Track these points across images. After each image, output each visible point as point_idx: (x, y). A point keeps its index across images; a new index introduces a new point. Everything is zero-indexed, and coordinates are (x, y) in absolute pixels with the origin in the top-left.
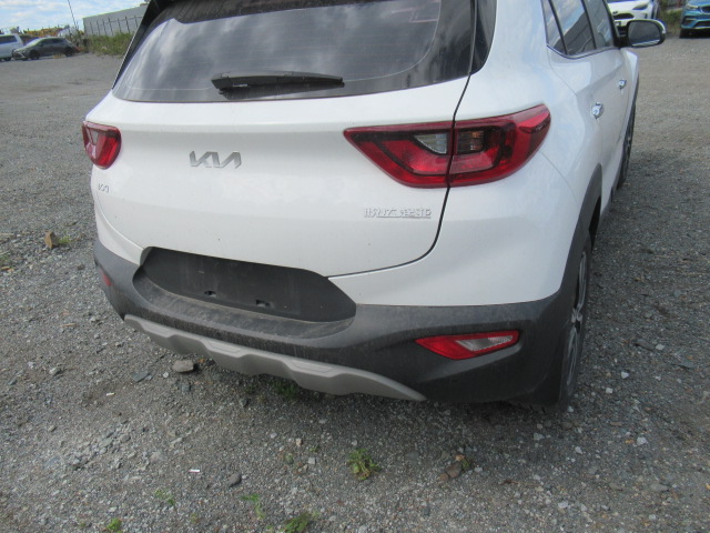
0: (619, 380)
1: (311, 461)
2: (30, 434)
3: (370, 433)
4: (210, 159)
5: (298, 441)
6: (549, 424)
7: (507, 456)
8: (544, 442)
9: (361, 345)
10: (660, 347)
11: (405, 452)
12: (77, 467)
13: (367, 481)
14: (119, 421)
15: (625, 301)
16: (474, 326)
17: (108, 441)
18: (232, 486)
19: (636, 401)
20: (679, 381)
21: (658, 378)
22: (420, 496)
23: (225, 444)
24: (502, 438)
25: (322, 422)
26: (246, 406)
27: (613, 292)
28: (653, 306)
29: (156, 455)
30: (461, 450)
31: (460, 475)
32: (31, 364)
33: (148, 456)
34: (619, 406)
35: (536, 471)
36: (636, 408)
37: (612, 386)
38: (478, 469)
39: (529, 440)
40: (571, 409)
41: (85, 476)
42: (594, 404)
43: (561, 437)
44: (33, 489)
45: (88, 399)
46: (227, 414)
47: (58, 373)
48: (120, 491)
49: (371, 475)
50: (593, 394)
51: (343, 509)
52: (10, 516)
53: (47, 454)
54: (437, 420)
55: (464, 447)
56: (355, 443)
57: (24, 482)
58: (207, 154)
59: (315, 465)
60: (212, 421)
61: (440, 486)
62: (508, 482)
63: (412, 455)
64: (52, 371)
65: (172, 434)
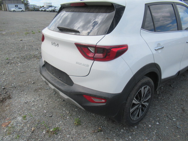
0: (155, 124)
1: (68, 117)
2: (22, 94)
3: (84, 116)
4: (54, 44)
5: (68, 112)
6: (127, 128)
7: (111, 132)
8: (123, 133)
9: (71, 92)
10: (174, 120)
11: (89, 123)
12: (26, 103)
13: (76, 126)
14: (38, 96)
15: (174, 104)
16: (95, 95)
17: (34, 100)
18: (50, 117)
19: (156, 131)
20: (173, 130)
21: (167, 127)
22: (85, 133)
23: (54, 108)
24: (113, 128)
25: (76, 110)
26: (63, 101)
27: (172, 101)
28: (182, 108)
29: (40, 106)
30: (101, 127)
31: (97, 132)
32: (30, 80)
33: (39, 105)
34: (150, 131)
35: (116, 139)
36: (154, 133)
37: (152, 125)
38: (102, 133)
39: (120, 131)
40: (136, 127)
41: (26, 105)
42: (143, 128)
43: (128, 133)
44: (16, 105)
45: (36, 90)
46: (58, 101)
47: (34, 83)
48: (30, 110)
49: (78, 125)
50: (145, 125)
51: (67, 130)
52: (10, 108)
53: (22, 99)
54: (101, 118)
55: (103, 126)
56: (79, 117)
57: (16, 103)
58: (54, 43)
59: (68, 119)
60: (55, 102)
61: (91, 133)
62: (107, 138)
63: (89, 124)
64: (32, 82)
65: (46, 102)
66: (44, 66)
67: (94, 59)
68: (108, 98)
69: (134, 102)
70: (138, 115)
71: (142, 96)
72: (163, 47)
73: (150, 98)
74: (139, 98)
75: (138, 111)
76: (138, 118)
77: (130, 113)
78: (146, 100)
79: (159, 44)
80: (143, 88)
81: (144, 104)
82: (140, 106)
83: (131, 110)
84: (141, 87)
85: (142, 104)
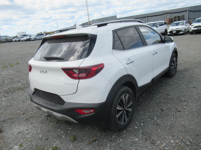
0: (140, 125)
1: (64, 136)
2: (13, 126)
3: (78, 132)
4: (43, 72)
5: (63, 132)
6: (118, 134)
7: (105, 140)
8: (115, 138)
9: (64, 110)
10: (155, 119)
11: (84, 136)
12: (19, 133)
13: (73, 142)
14: (30, 124)
15: (154, 107)
16: (84, 107)
17: (27, 128)
18: (46, 140)
19: (141, 131)
20: (155, 127)
21: (150, 126)
22: (82, 146)
23: (49, 131)
24: (106, 136)
25: (70, 129)
26: (56, 124)
27: (153, 104)
28: (161, 109)
29: (34, 132)
30: (95, 137)
31: (92, 142)
32: (18, 111)
33: (33, 132)
34: (136, 131)
35: (109, 144)
36: (140, 132)
37: (138, 127)
38: (97, 142)
39: (111, 137)
40: (125, 131)
41: (20, 135)
42: (131, 130)
43: (119, 137)
44: (10, 136)
45: (27, 119)
46: (52, 125)
47: (23, 114)
48: (25, 138)
49: (74, 140)
50: (132, 128)
51: (65, 147)
52: (4, 141)
53: (15, 130)
54: (93, 131)
55: (96, 137)
56: (74, 134)
57: (9, 135)
58: (42, 71)
59: (64, 137)
60: (48, 126)
61: (87, 144)
62: (102, 145)
63: (84, 137)
64: (22, 113)
65: (39, 128)
66: (34, 93)
67: (79, 78)
68: (95, 107)
69: (118, 108)
70: (125, 120)
71: (124, 103)
72: (133, 61)
73: (131, 105)
74: (122, 105)
75: (124, 116)
76: (125, 123)
77: (116, 118)
78: (129, 106)
79: (129, 59)
80: (123, 96)
81: (128, 109)
82: (125, 112)
83: (118, 116)
84: (121, 95)
85: (126, 110)
